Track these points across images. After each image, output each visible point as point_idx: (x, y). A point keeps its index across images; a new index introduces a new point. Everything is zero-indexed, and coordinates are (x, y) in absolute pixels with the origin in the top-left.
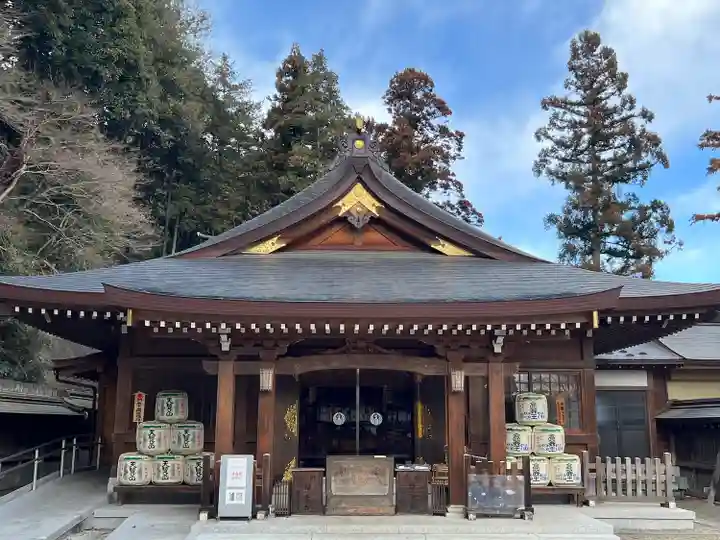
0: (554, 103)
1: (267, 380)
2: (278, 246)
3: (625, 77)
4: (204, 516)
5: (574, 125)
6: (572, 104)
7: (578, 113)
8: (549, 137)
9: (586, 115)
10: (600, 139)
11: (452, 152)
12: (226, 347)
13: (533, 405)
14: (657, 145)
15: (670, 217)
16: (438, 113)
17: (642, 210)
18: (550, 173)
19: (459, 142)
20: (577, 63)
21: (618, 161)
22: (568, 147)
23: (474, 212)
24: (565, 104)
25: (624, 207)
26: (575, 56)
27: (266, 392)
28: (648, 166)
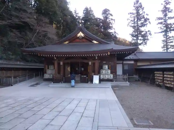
0: (131, 13)
1: (62, 63)
2: (68, 42)
3: (144, 8)
4: (52, 83)
5: (134, 17)
6: (134, 13)
7: (135, 15)
8: (130, 20)
9: (136, 15)
10: (139, 19)
11: (113, 23)
12: (55, 59)
13: (105, 67)
14: (149, 20)
15: (151, 33)
16: (111, 16)
17: (146, 32)
18: (130, 26)
19: (114, 21)
20: (135, 6)
21: (142, 23)
22: (133, 21)
23: (117, 33)
24: (133, 14)
25: (143, 31)
26: (135, 4)
27: (62, 65)
28: (147, 24)
